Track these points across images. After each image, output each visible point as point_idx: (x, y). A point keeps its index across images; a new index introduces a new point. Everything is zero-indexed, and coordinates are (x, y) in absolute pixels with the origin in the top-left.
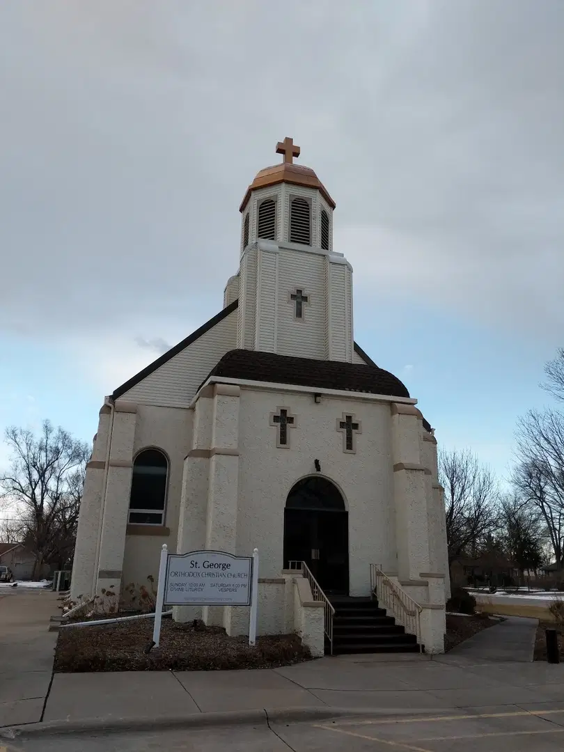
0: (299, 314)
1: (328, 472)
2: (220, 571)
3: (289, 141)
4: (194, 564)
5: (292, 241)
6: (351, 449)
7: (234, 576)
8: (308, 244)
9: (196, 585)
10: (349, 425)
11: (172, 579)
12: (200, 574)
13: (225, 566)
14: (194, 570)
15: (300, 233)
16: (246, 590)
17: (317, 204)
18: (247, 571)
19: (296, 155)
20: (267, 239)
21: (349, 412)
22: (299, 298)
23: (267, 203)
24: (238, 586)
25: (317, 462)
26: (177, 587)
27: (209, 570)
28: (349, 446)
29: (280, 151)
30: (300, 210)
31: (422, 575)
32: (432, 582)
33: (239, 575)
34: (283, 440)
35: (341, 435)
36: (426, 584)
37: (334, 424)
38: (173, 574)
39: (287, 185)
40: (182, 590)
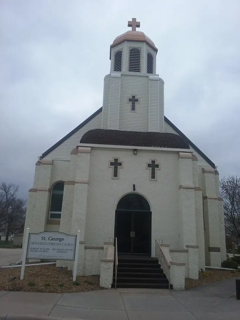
0: (133, 108)
1: (140, 191)
2: (58, 242)
3: (134, 20)
4: (43, 238)
5: (130, 71)
6: (154, 178)
7: (66, 245)
8: (139, 71)
9: (44, 249)
10: (153, 166)
11: (31, 246)
12: (47, 244)
13: (61, 240)
14: (43, 241)
15: (135, 66)
16: (72, 252)
17: (144, 50)
18: (73, 242)
19: (139, 26)
20: (118, 72)
21: (153, 159)
22: (134, 100)
23: (119, 53)
24: (68, 250)
25: (134, 186)
26: (33, 250)
27: (52, 242)
28: (153, 176)
29: (129, 25)
30: (135, 54)
31: (187, 246)
32: (190, 250)
33: (69, 244)
34: (116, 175)
35: (149, 171)
36: (187, 251)
37: (145, 166)
38: (32, 243)
39: (128, 42)
40: (37, 251)
